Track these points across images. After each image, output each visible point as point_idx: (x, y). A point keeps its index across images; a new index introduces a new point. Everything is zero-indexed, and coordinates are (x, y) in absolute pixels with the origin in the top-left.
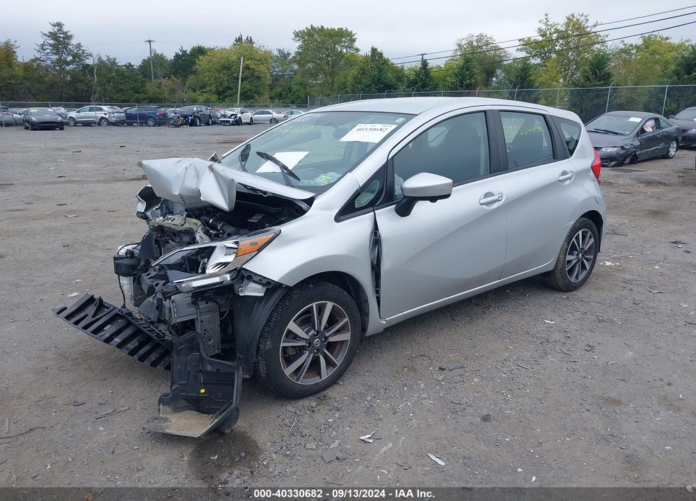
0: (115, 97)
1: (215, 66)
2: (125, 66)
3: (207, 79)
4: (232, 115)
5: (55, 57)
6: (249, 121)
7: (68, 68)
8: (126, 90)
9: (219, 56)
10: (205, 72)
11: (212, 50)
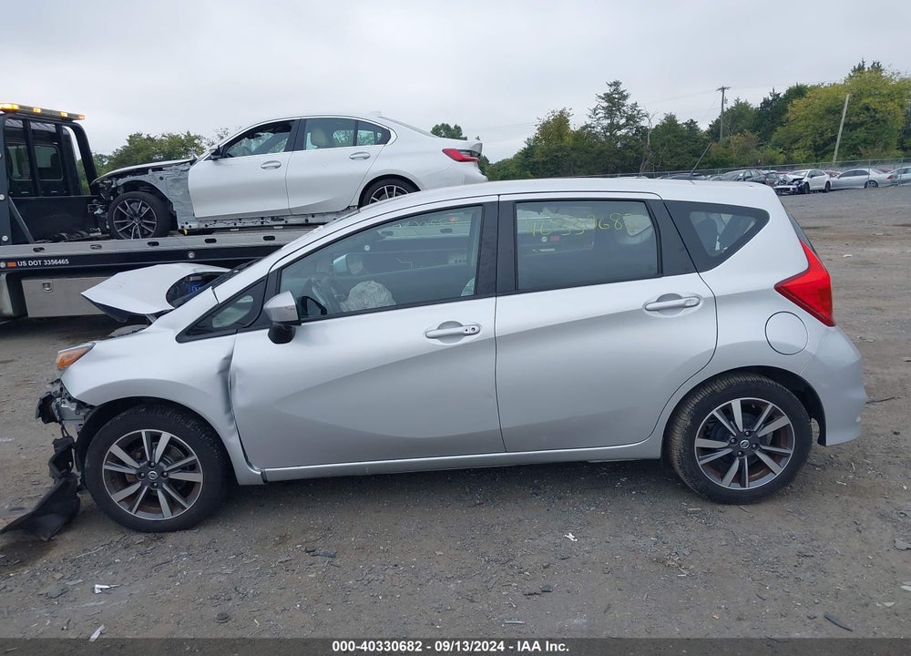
0: (669, 163)
1: (817, 110)
2: (686, 124)
3: (801, 130)
4: (795, 180)
5: (606, 122)
6: (823, 187)
7: (619, 133)
8: (683, 154)
9: (824, 96)
10: (799, 121)
11: (814, 88)
